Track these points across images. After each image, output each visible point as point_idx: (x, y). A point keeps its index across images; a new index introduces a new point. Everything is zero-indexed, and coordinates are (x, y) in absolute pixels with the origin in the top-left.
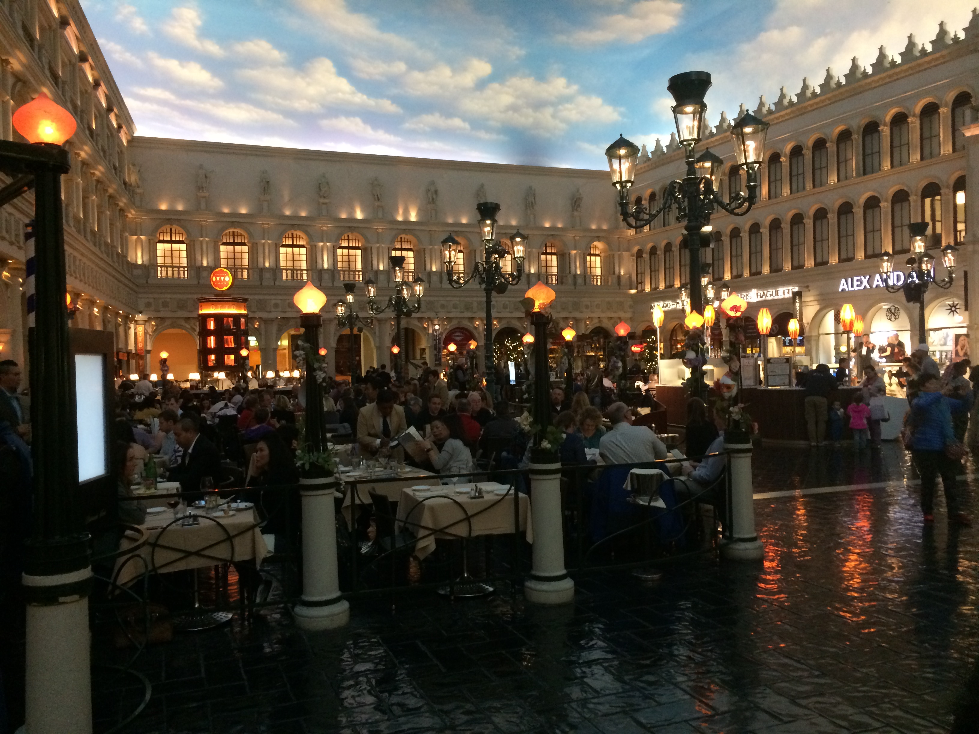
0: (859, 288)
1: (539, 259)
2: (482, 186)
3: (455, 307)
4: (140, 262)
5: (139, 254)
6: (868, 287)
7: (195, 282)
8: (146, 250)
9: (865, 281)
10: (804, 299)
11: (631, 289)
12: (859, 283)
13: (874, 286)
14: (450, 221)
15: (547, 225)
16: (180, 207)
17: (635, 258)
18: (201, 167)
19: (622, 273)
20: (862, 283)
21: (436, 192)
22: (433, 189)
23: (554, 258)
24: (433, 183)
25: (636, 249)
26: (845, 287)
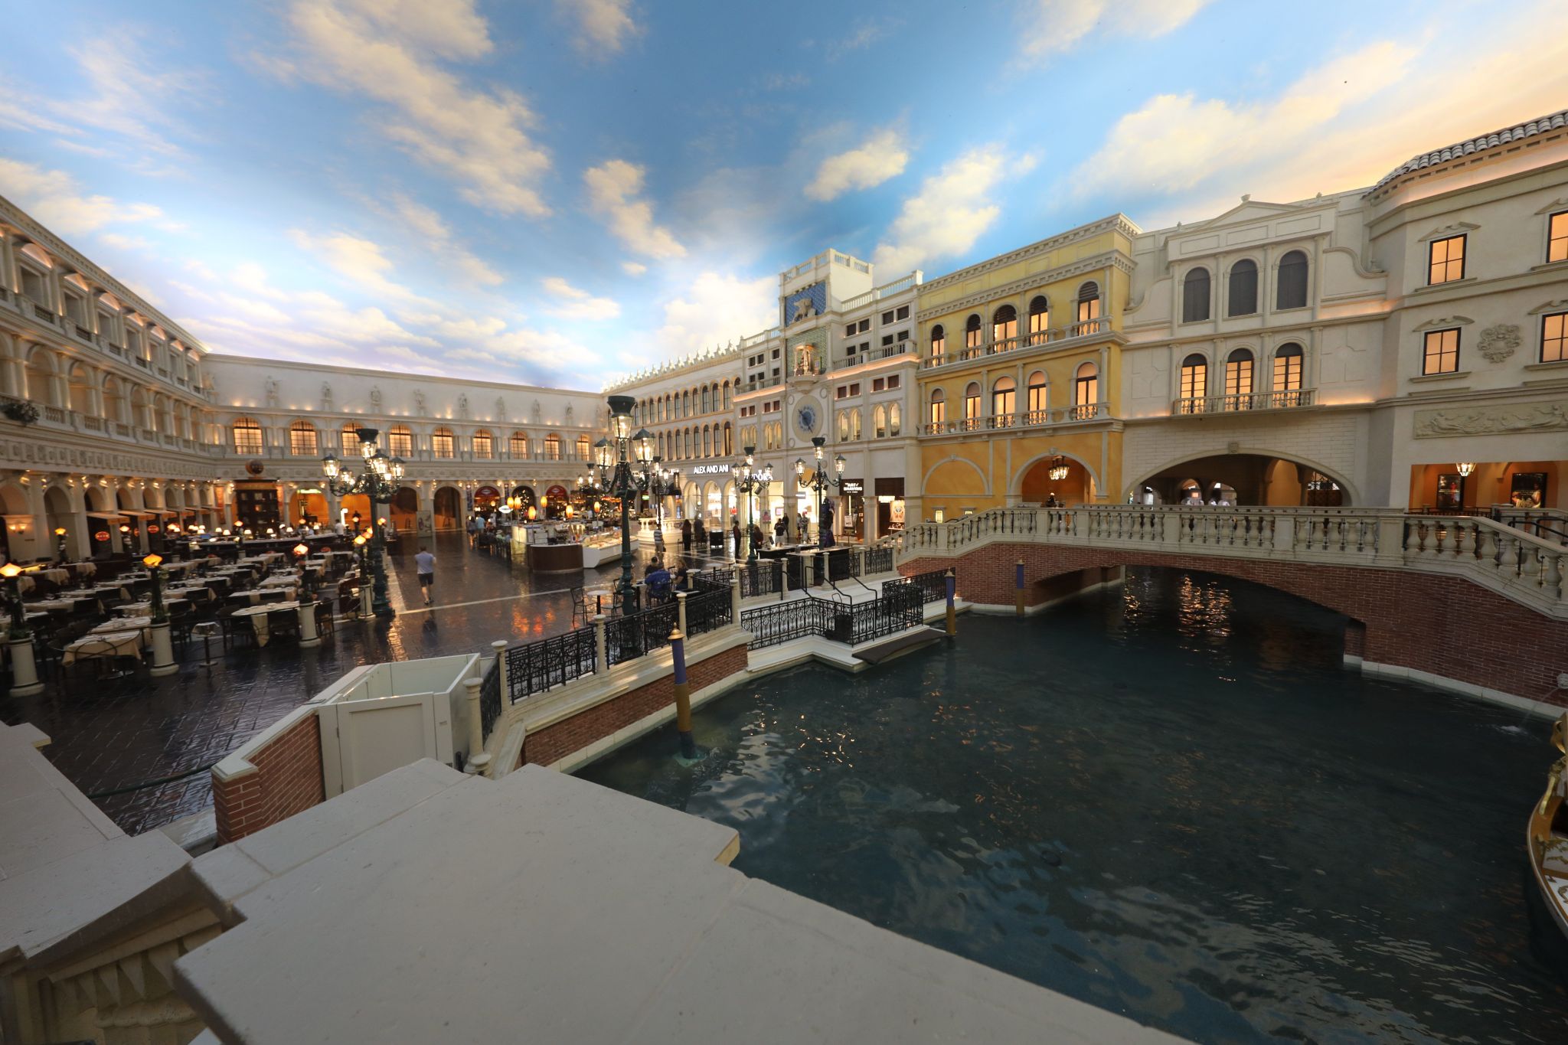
0: (703, 473)
1: (543, 444)
2: (501, 398)
3: (482, 474)
4: (217, 442)
5: (216, 437)
7: (268, 457)
8: (223, 434)
10: (680, 476)
14: (478, 419)
15: (549, 423)
16: (252, 405)
18: (269, 377)
20: (703, 470)
21: (465, 400)
22: (463, 398)
23: (557, 443)
24: (463, 395)
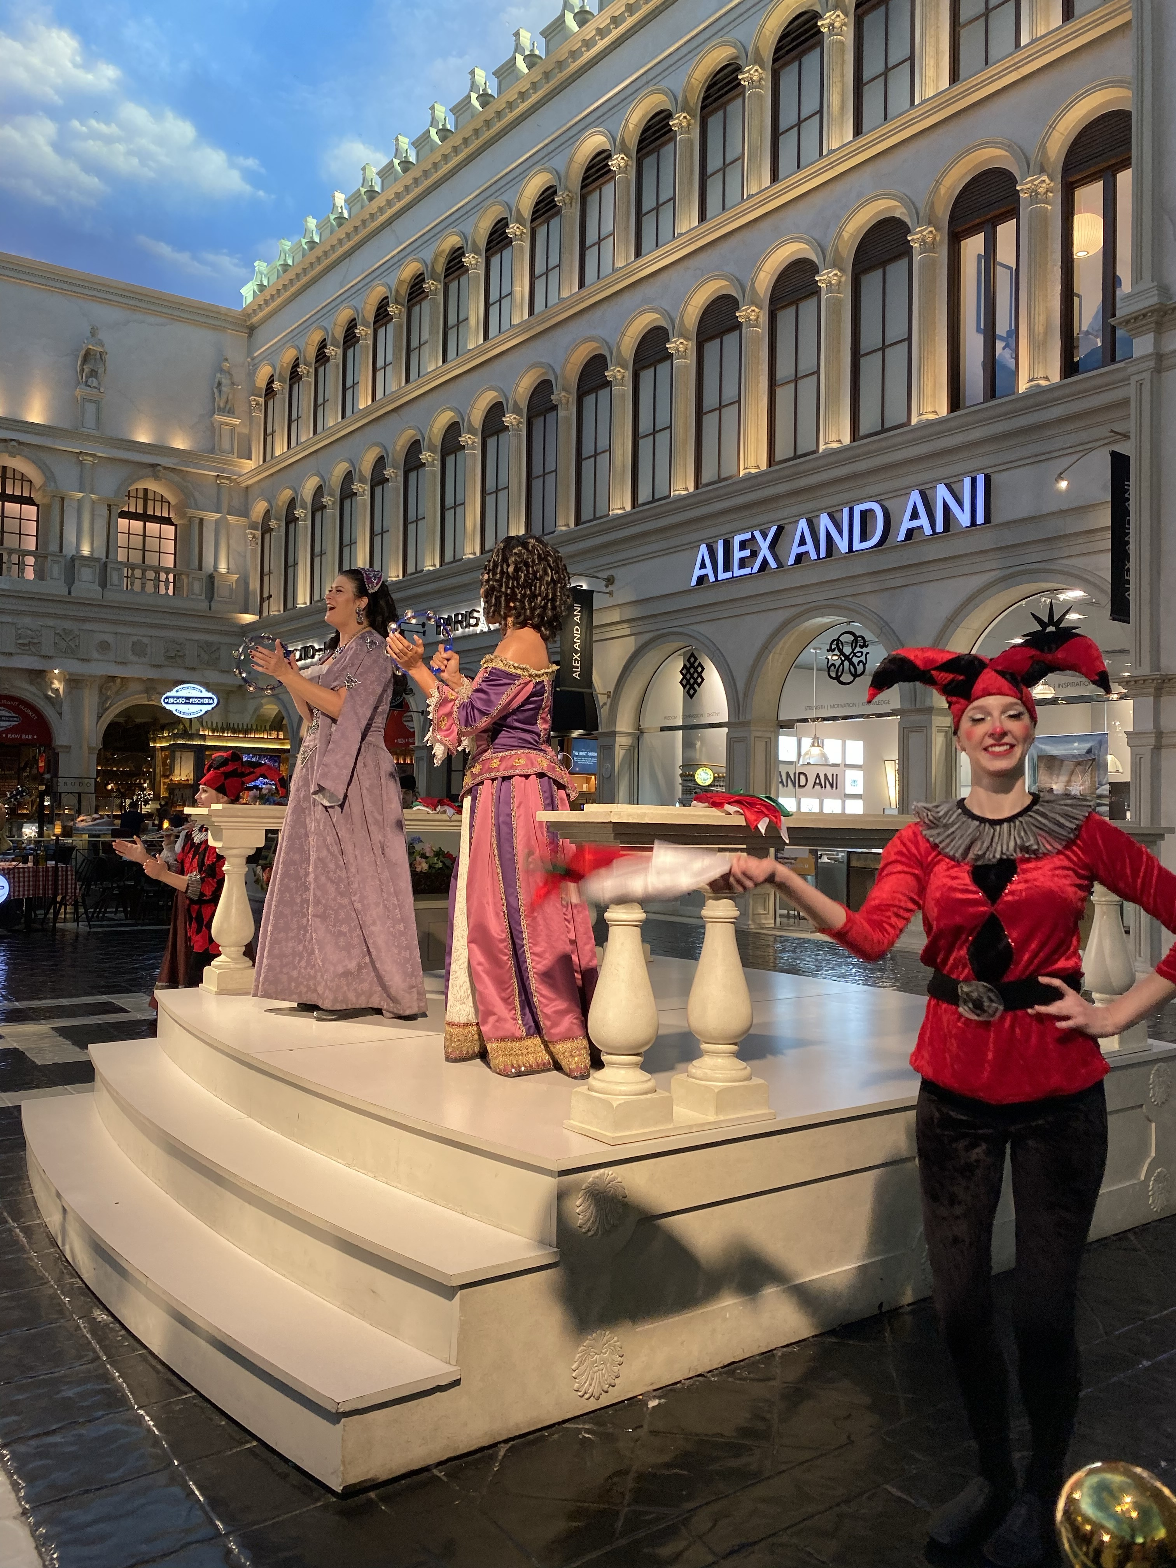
0: (747, 571)
6: (773, 564)
9: (764, 546)
10: (598, 619)
11: (246, 612)
12: (747, 553)
13: (791, 561)
17: (258, 533)
19: (223, 568)
20: (754, 554)
25: (259, 508)
26: (709, 570)
